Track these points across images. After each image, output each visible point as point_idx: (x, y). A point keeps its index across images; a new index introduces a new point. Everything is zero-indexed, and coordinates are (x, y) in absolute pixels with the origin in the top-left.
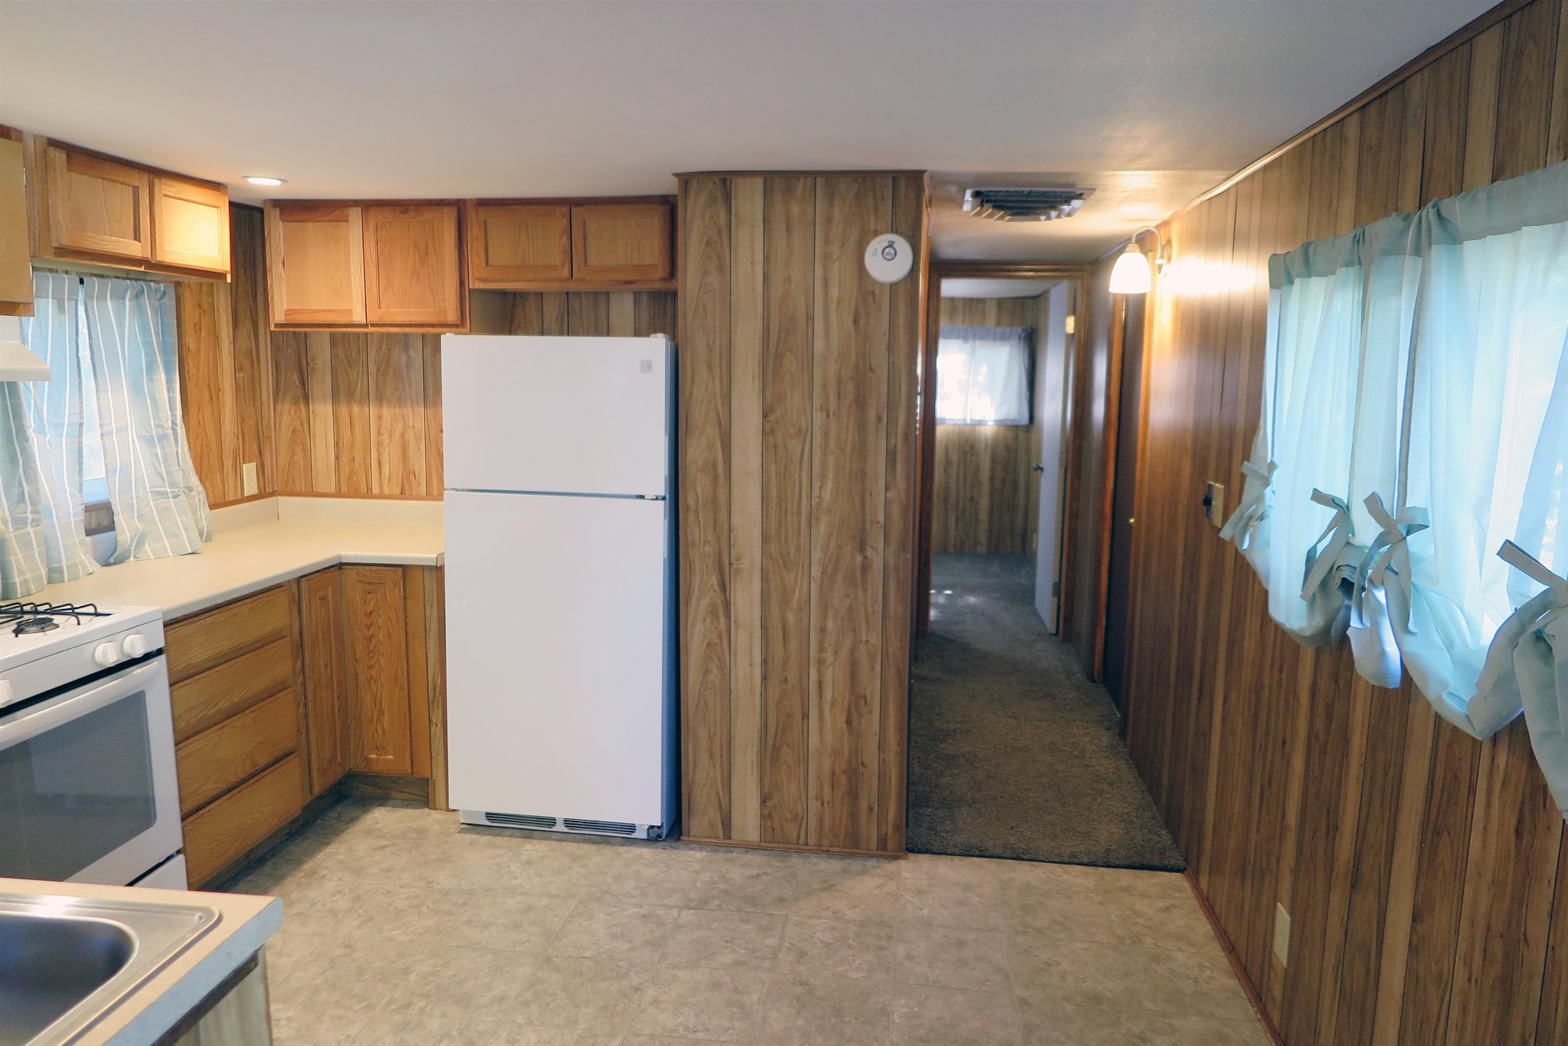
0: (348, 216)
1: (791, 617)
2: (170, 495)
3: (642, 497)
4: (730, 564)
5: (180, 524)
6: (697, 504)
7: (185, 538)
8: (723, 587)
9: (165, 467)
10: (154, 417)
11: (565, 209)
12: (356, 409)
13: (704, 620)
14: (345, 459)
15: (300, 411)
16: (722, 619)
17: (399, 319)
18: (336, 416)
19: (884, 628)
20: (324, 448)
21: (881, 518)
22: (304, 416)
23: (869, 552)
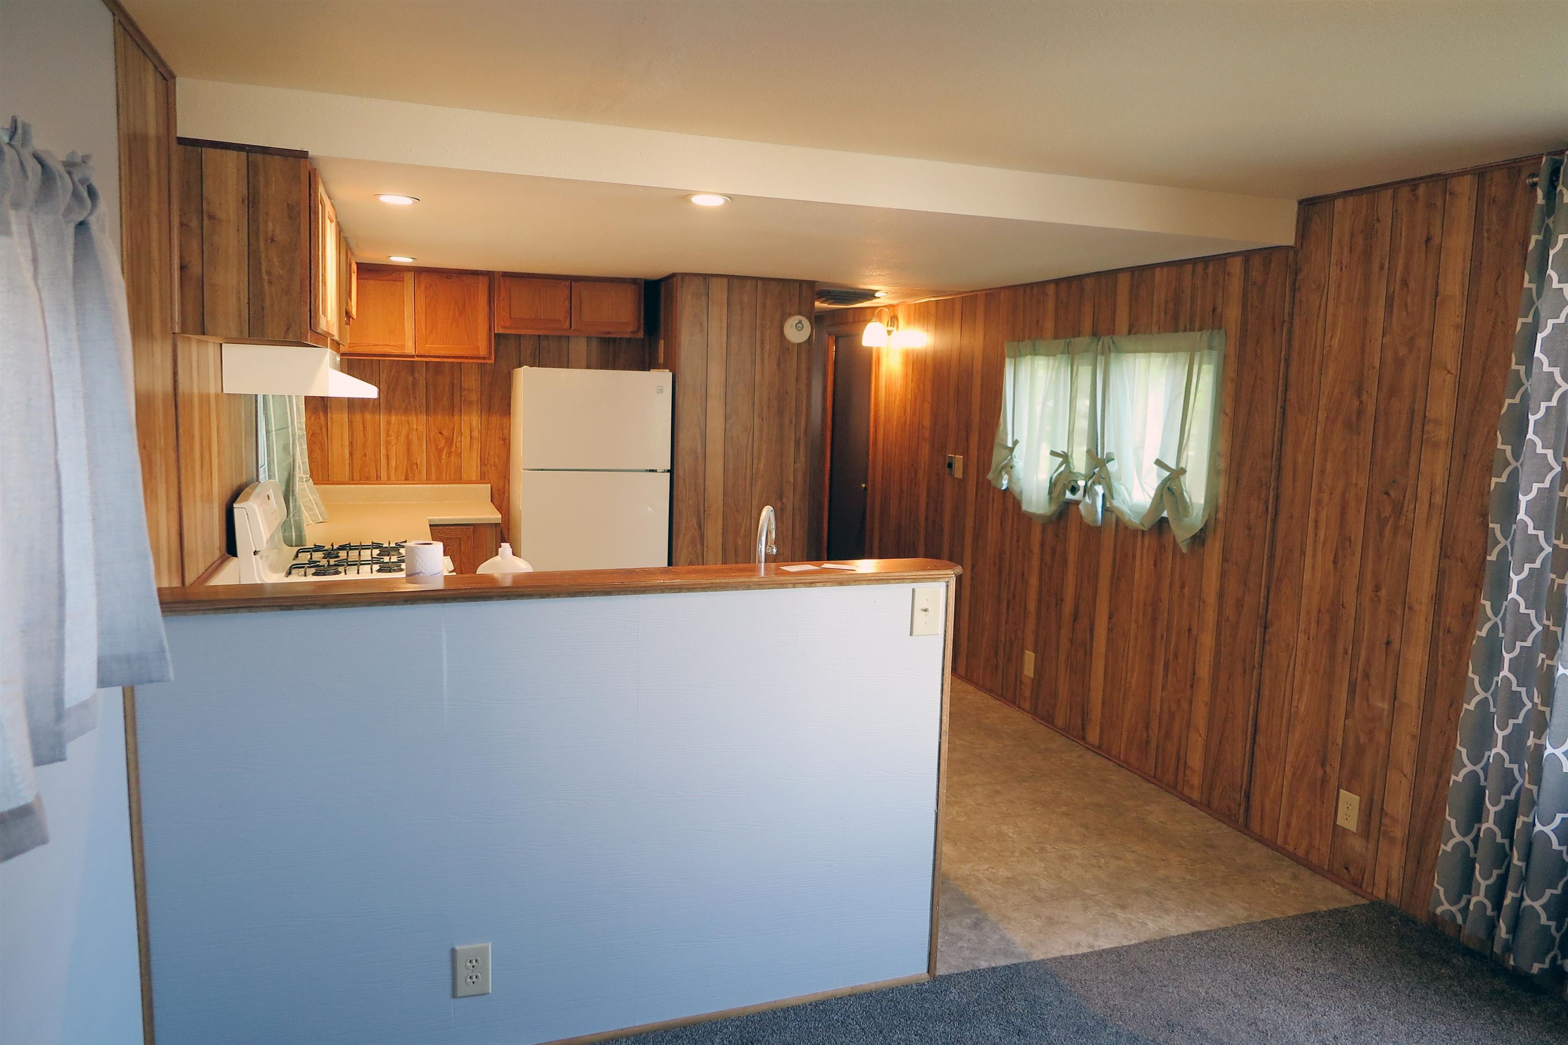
0: (403, 278)
1: (740, 542)
2: (305, 480)
3: (655, 471)
4: (704, 511)
5: (313, 501)
6: (685, 475)
7: (317, 511)
8: (700, 526)
9: (301, 459)
10: (297, 422)
11: (568, 283)
12: (368, 416)
13: (688, 547)
14: (358, 454)
15: (319, 418)
16: (699, 546)
17: (442, 353)
18: (351, 422)
19: (793, 545)
20: (340, 447)
21: (791, 480)
22: (323, 423)
23: (785, 500)
